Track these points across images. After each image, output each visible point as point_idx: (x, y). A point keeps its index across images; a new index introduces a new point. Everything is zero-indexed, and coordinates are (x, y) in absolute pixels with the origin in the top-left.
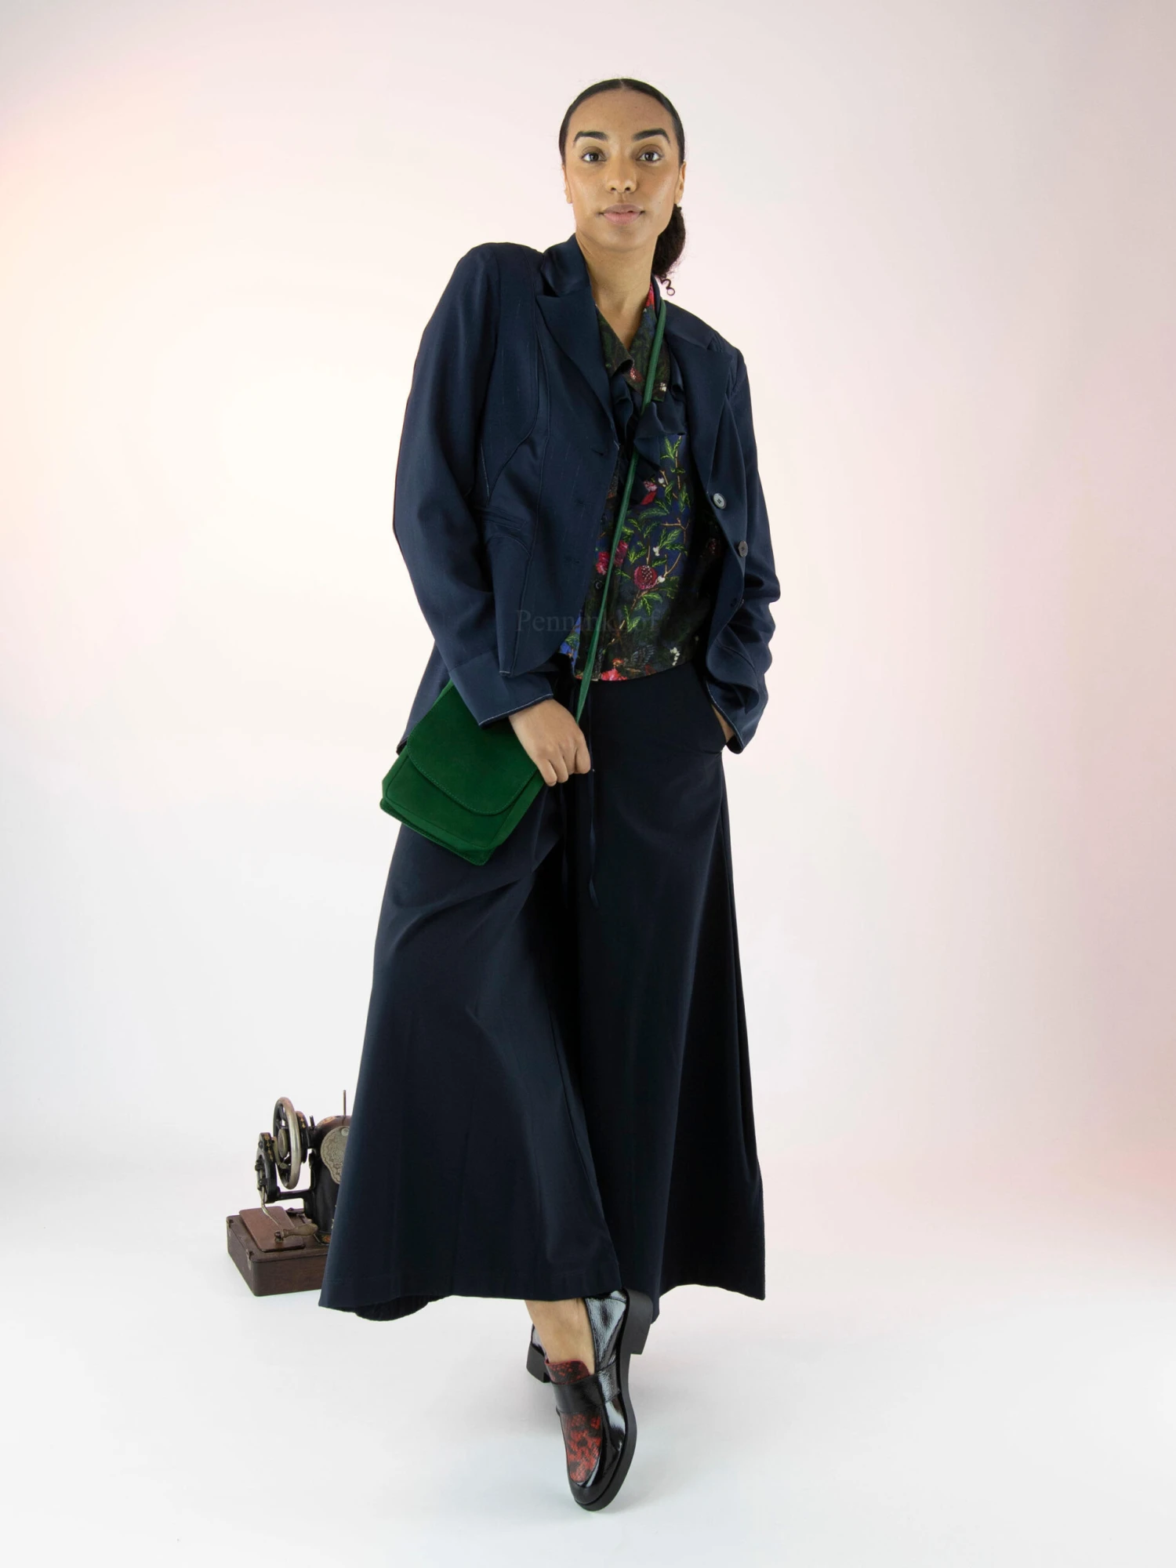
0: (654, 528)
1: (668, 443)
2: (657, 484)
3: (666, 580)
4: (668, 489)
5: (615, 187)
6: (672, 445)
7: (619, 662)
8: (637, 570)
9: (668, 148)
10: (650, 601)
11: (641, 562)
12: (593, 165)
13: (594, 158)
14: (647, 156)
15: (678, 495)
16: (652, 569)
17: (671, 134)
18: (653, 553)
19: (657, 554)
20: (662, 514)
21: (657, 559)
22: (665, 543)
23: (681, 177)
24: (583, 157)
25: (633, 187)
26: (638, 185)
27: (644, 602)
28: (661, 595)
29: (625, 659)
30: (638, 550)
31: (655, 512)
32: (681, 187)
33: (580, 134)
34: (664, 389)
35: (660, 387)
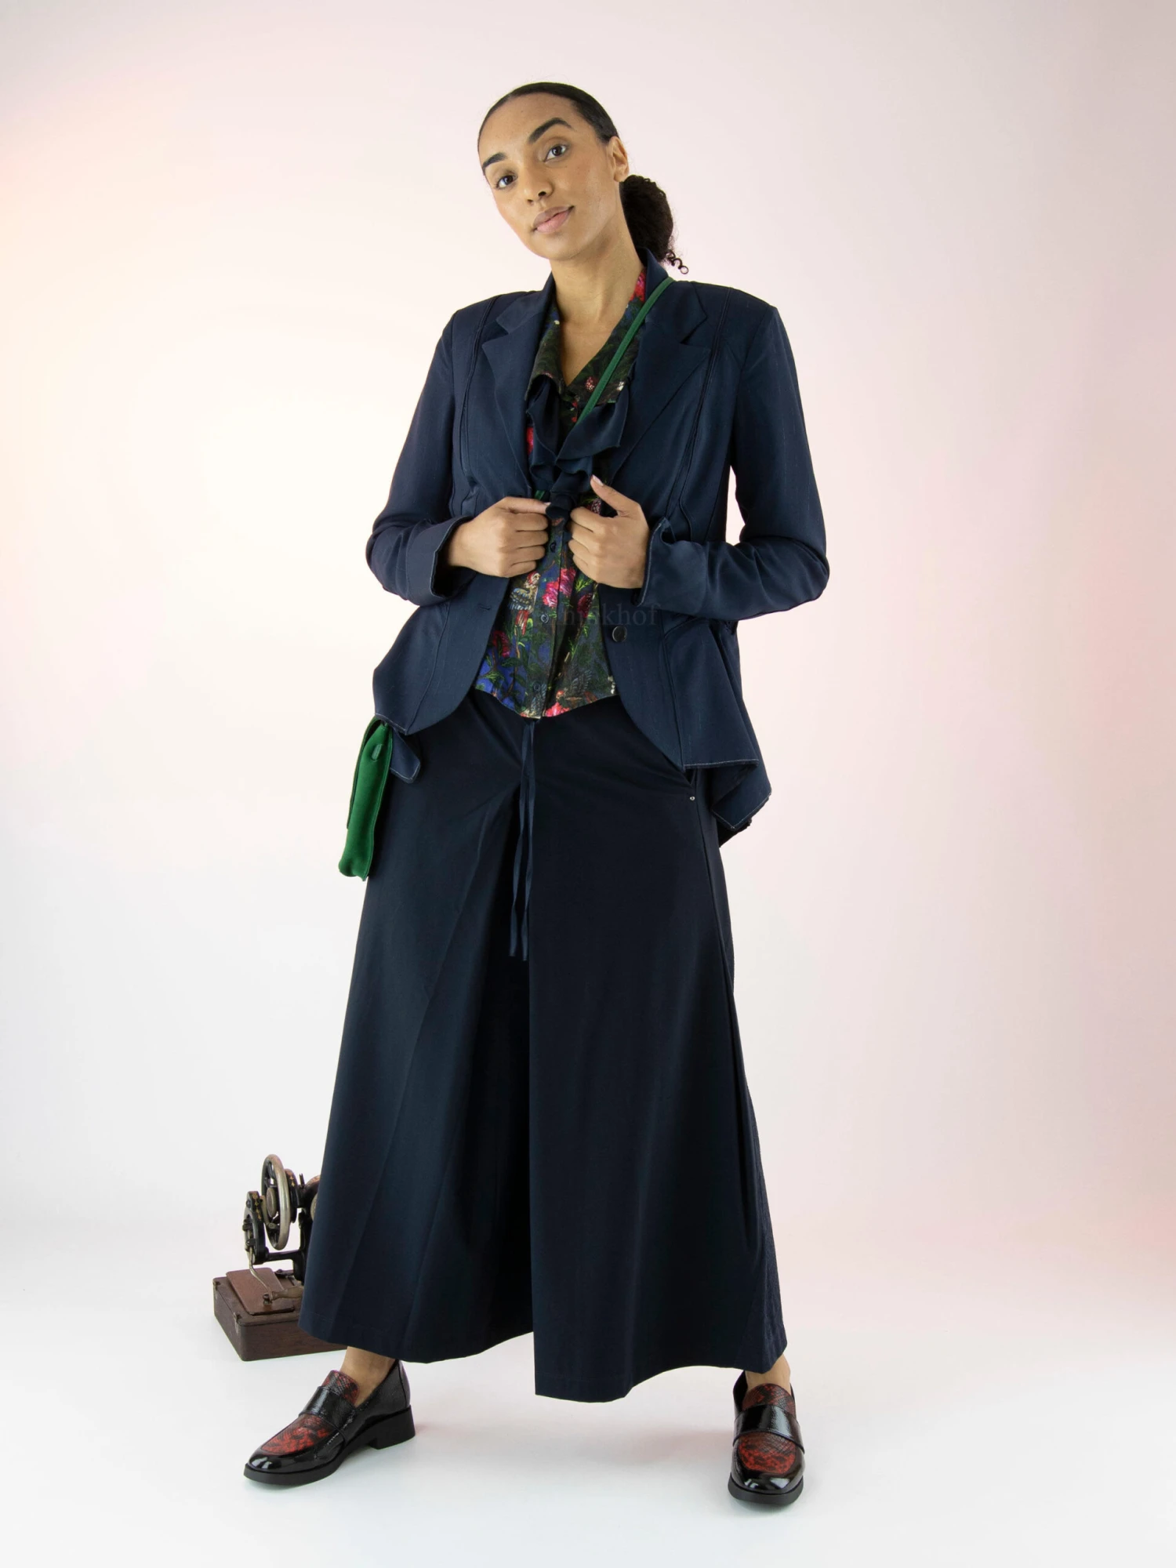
7: (560, 692)
12: (509, 188)
13: (508, 181)
14: (555, 151)
29: (566, 690)
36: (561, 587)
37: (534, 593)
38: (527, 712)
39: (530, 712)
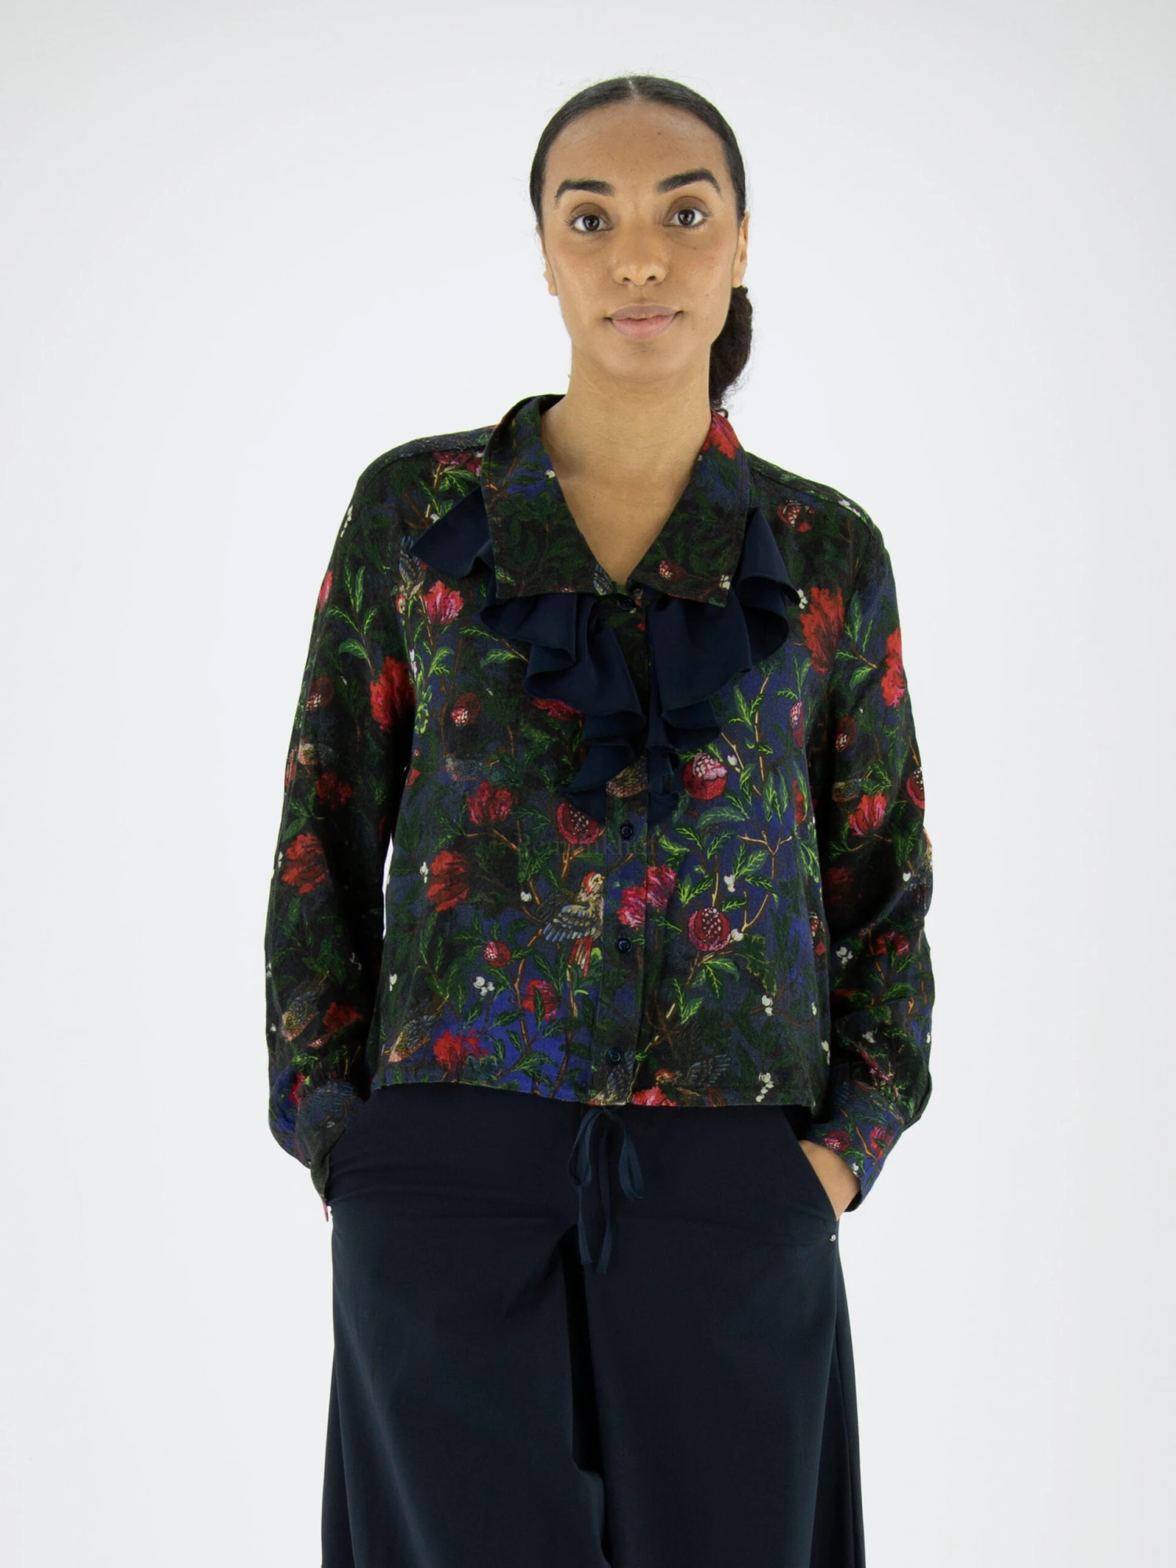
0: (725, 843)
1: (739, 696)
2: (726, 764)
3: (745, 938)
4: (744, 777)
5: (629, 277)
6: (748, 701)
7: (666, 1075)
8: (694, 916)
9: (717, 199)
10: (718, 971)
11: (702, 900)
12: (589, 237)
13: (591, 224)
14: (682, 217)
15: (761, 790)
16: (722, 915)
17: (722, 174)
18: (724, 885)
19: (731, 889)
20: (739, 819)
21: (731, 897)
22: (745, 870)
23: (741, 238)
24: (573, 222)
25: (660, 273)
26: (671, 270)
27: (708, 973)
28: (736, 964)
29: (677, 1073)
30: (697, 880)
31: (726, 814)
32: (743, 257)
33: (567, 186)
34: (727, 585)
35: (718, 581)
36: (649, 896)
37: (597, 907)
38: (600, 1097)
39: (607, 1097)
